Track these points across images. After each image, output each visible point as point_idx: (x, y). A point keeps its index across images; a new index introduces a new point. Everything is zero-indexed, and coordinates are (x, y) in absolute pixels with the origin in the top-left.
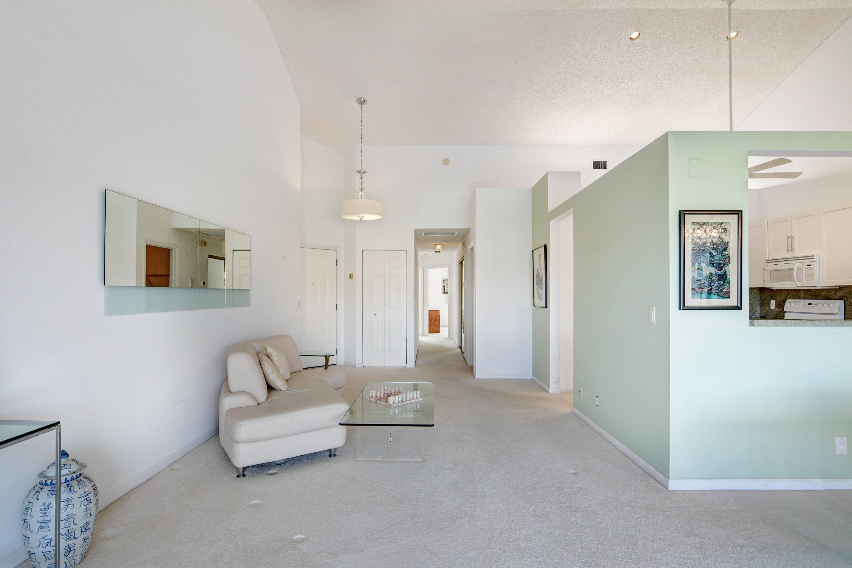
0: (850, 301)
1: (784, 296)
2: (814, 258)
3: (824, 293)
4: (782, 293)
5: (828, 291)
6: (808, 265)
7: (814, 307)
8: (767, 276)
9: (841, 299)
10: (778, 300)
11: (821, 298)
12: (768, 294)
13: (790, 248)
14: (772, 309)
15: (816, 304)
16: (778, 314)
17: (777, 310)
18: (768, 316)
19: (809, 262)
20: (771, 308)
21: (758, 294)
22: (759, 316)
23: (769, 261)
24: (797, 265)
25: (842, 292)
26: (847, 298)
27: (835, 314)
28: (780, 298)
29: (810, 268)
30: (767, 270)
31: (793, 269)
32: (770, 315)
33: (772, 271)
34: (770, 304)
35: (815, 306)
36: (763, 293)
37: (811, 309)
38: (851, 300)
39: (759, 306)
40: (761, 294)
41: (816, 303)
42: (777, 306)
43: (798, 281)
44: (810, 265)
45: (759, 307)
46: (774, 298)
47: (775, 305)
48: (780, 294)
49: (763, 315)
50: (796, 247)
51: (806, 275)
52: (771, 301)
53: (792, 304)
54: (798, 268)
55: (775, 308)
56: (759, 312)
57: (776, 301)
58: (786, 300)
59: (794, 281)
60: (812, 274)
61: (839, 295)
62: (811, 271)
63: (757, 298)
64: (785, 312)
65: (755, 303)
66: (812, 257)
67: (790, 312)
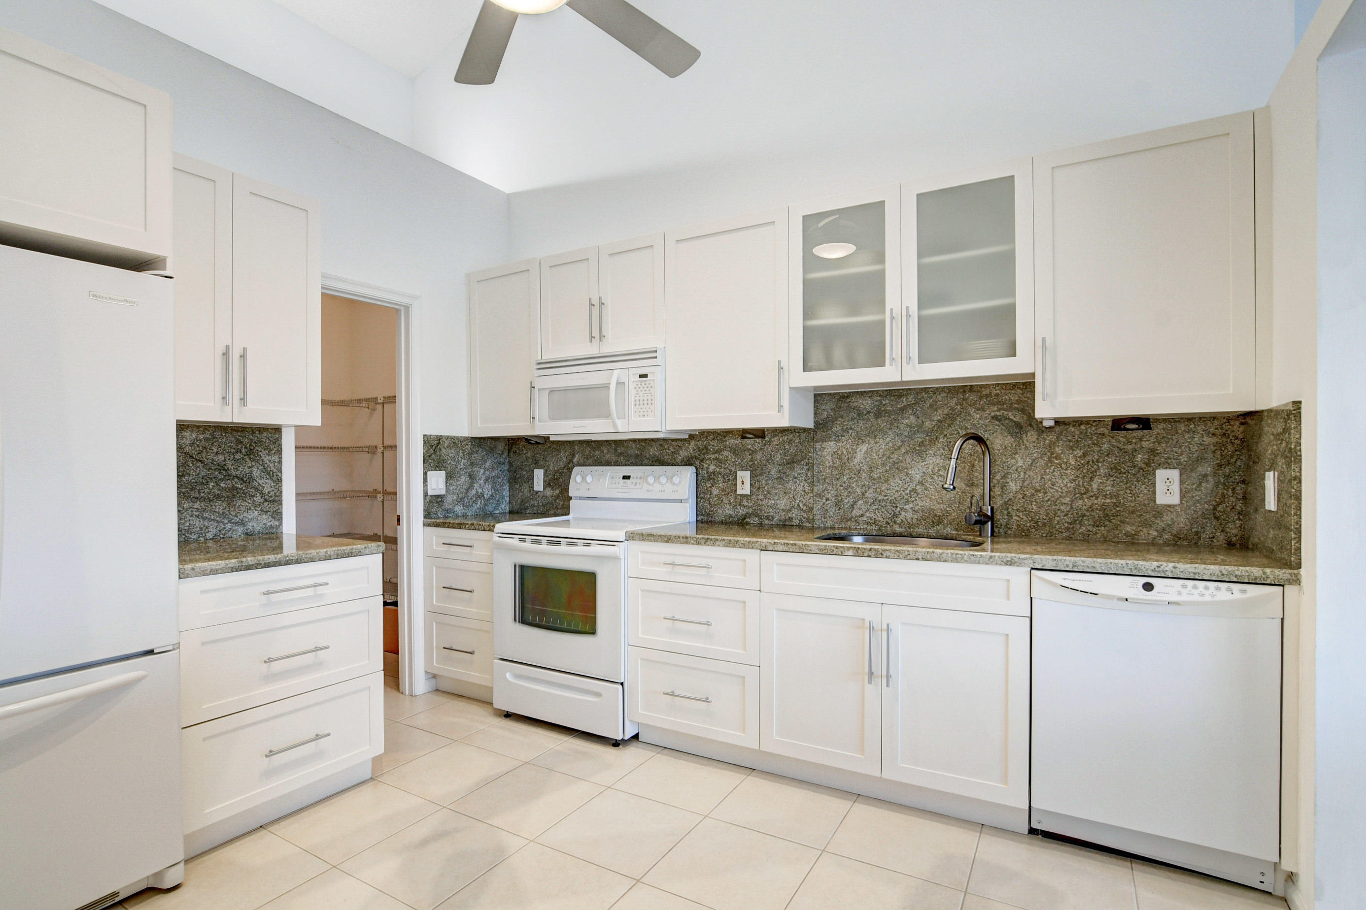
0: (708, 468)
1: (565, 459)
2: (656, 357)
3: (653, 451)
4: (560, 452)
5: (661, 445)
6: (641, 376)
7: (636, 483)
8: (542, 403)
9: (687, 463)
10: (551, 467)
11: (646, 461)
12: (528, 455)
13: (596, 333)
14: (537, 492)
15: (640, 478)
16: (552, 503)
17: (549, 492)
18: (527, 508)
19: (643, 366)
20: (536, 488)
21: (506, 454)
22: (507, 511)
23: (545, 365)
24: (616, 374)
25: (690, 447)
26: (702, 461)
27: (681, 501)
28: (558, 461)
29: (647, 383)
30: (539, 389)
31: (606, 387)
32: (533, 506)
33: (552, 391)
34: (533, 479)
35: (638, 481)
36: (515, 452)
37: (631, 489)
38: (709, 465)
39: (508, 485)
40: (512, 454)
41: (640, 474)
42: (547, 484)
43: (618, 419)
44: (646, 376)
45: (506, 487)
46: (541, 463)
47: (545, 481)
48: (555, 453)
49: (516, 507)
50: (608, 331)
51: (636, 400)
52: (536, 471)
53: (589, 479)
54: (618, 383)
55: (545, 488)
56: (507, 499)
57: (546, 471)
58: (570, 471)
59: (608, 415)
60: (650, 398)
61: (683, 454)
62: (648, 390)
63: (504, 463)
64: (571, 498)
65: (500, 477)
66: (652, 354)
67: (581, 498)
